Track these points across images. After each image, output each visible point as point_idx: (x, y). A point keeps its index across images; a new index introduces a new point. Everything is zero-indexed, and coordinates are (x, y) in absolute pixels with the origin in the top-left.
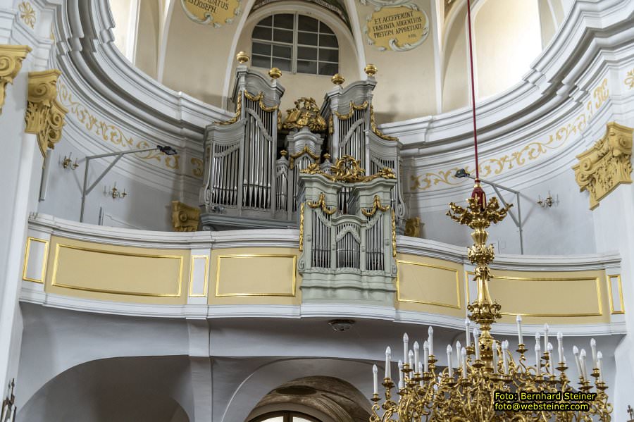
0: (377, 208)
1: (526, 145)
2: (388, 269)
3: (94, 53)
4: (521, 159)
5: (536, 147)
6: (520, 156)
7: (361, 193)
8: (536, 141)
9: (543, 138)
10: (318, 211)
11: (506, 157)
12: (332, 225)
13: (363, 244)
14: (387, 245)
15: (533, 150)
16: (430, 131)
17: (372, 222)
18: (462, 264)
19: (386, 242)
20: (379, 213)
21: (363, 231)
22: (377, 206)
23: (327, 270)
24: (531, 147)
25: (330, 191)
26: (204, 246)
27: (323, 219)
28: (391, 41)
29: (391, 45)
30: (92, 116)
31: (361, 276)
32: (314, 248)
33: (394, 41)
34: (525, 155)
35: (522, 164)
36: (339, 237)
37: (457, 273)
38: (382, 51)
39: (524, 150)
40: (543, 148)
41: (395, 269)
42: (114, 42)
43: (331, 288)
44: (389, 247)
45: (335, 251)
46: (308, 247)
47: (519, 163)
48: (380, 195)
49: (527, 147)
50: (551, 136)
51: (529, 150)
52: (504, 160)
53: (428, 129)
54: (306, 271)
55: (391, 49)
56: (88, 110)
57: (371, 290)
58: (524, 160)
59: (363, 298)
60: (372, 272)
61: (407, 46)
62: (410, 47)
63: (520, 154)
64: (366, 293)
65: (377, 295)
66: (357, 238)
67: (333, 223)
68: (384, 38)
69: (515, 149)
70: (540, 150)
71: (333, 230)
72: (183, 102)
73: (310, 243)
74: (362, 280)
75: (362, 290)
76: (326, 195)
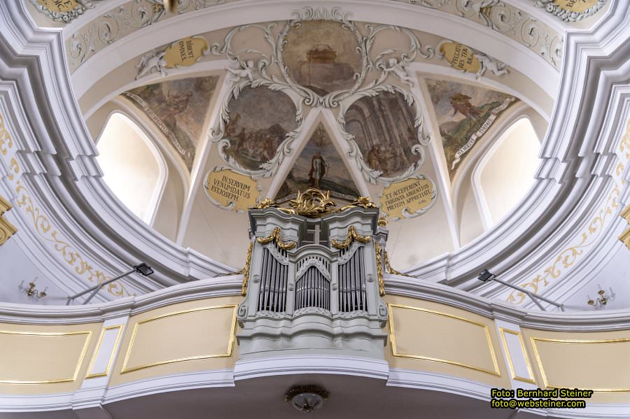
0: (353, 239)
1: (558, 256)
2: (373, 309)
3: (77, 183)
4: (556, 271)
5: (570, 253)
6: (553, 269)
7: (331, 226)
8: (568, 247)
9: (576, 240)
10: (271, 247)
11: (539, 276)
12: (290, 261)
13: (334, 280)
14: (371, 281)
15: (567, 257)
16: (450, 269)
17: (347, 256)
18: (493, 319)
19: (367, 278)
20: (356, 245)
21: (334, 267)
22: (352, 236)
23: (280, 315)
24: (563, 256)
25: (290, 225)
26: (121, 313)
27: (278, 256)
28: (403, 211)
29: (403, 214)
30: (86, 263)
31: (332, 320)
32: (262, 290)
33: (406, 210)
34: (560, 266)
35: (558, 276)
36: (299, 274)
37: (486, 329)
38: (396, 221)
39: (557, 261)
40: (578, 250)
41: (383, 310)
42: (103, 178)
43: (283, 335)
44: (372, 283)
45: (293, 292)
46: (254, 290)
47: (554, 276)
48: (358, 226)
49: (559, 258)
50: (584, 235)
51: (563, 259)
52: (537, 280)
53: (448, 267)
54: (248, 318)
55: (404, 218)
56: (80, 254)
57: (347, 336)
58: (559, 272)
59: (334, 347)
60: (347, 315)
61: (420, 211)
62: (422, 212)
63: (554, 268)
64: (339, 341)
65: (356, 342)
66: (325, 272)
67: (292, 259)
68: (396, 210)
69: (545, 266)
70: (575, 253)
71: (292, 267)
72: (191, 258)
73: (258, 284)
74: (333, 326)
75: (333, 336)
76: (284, 231)
